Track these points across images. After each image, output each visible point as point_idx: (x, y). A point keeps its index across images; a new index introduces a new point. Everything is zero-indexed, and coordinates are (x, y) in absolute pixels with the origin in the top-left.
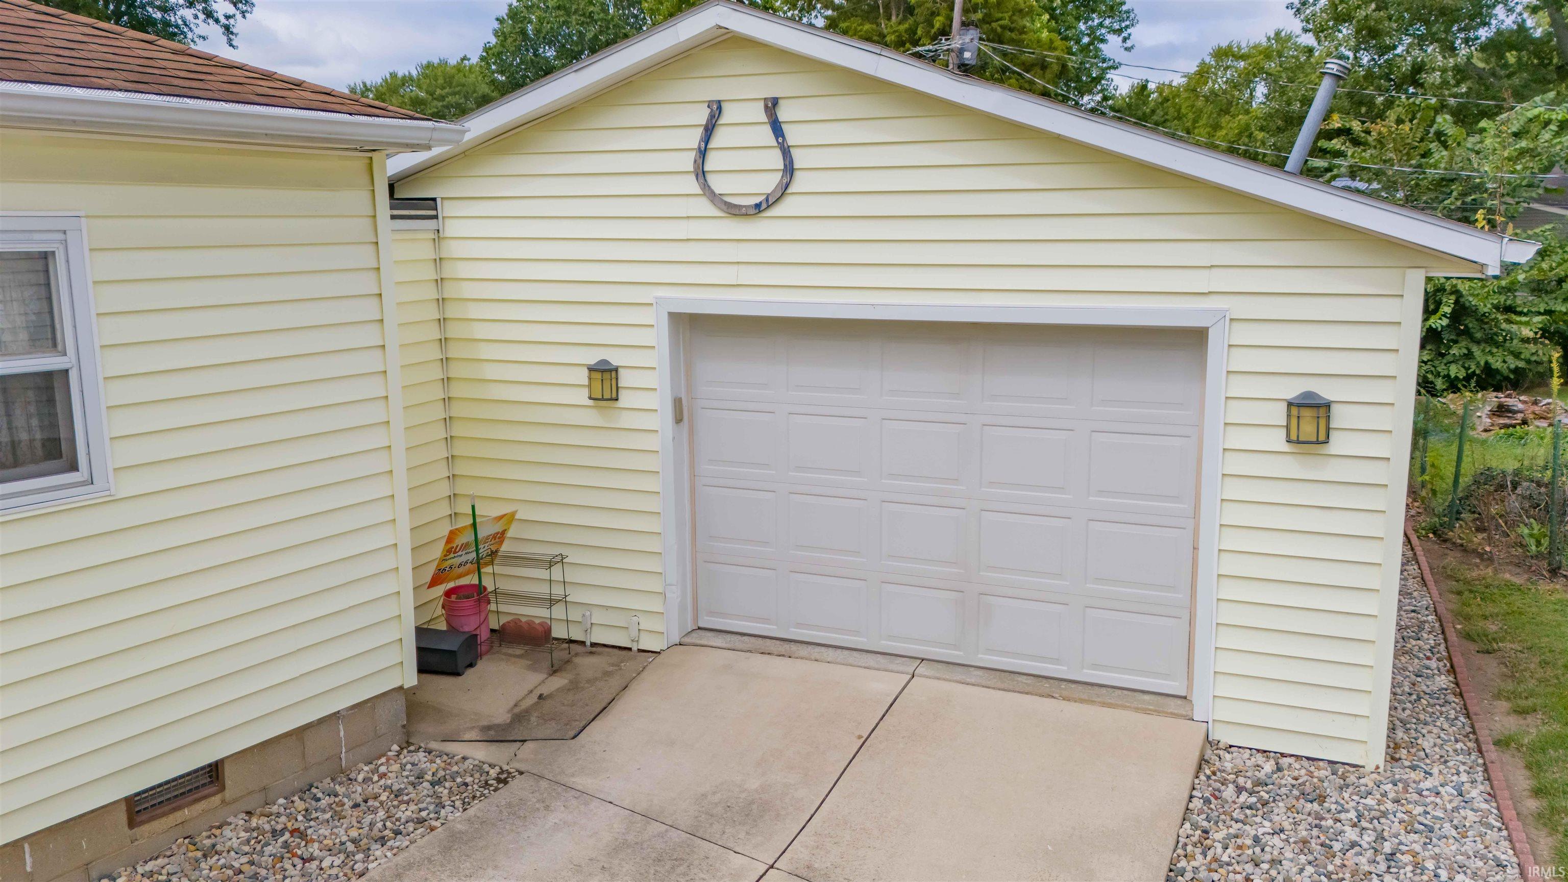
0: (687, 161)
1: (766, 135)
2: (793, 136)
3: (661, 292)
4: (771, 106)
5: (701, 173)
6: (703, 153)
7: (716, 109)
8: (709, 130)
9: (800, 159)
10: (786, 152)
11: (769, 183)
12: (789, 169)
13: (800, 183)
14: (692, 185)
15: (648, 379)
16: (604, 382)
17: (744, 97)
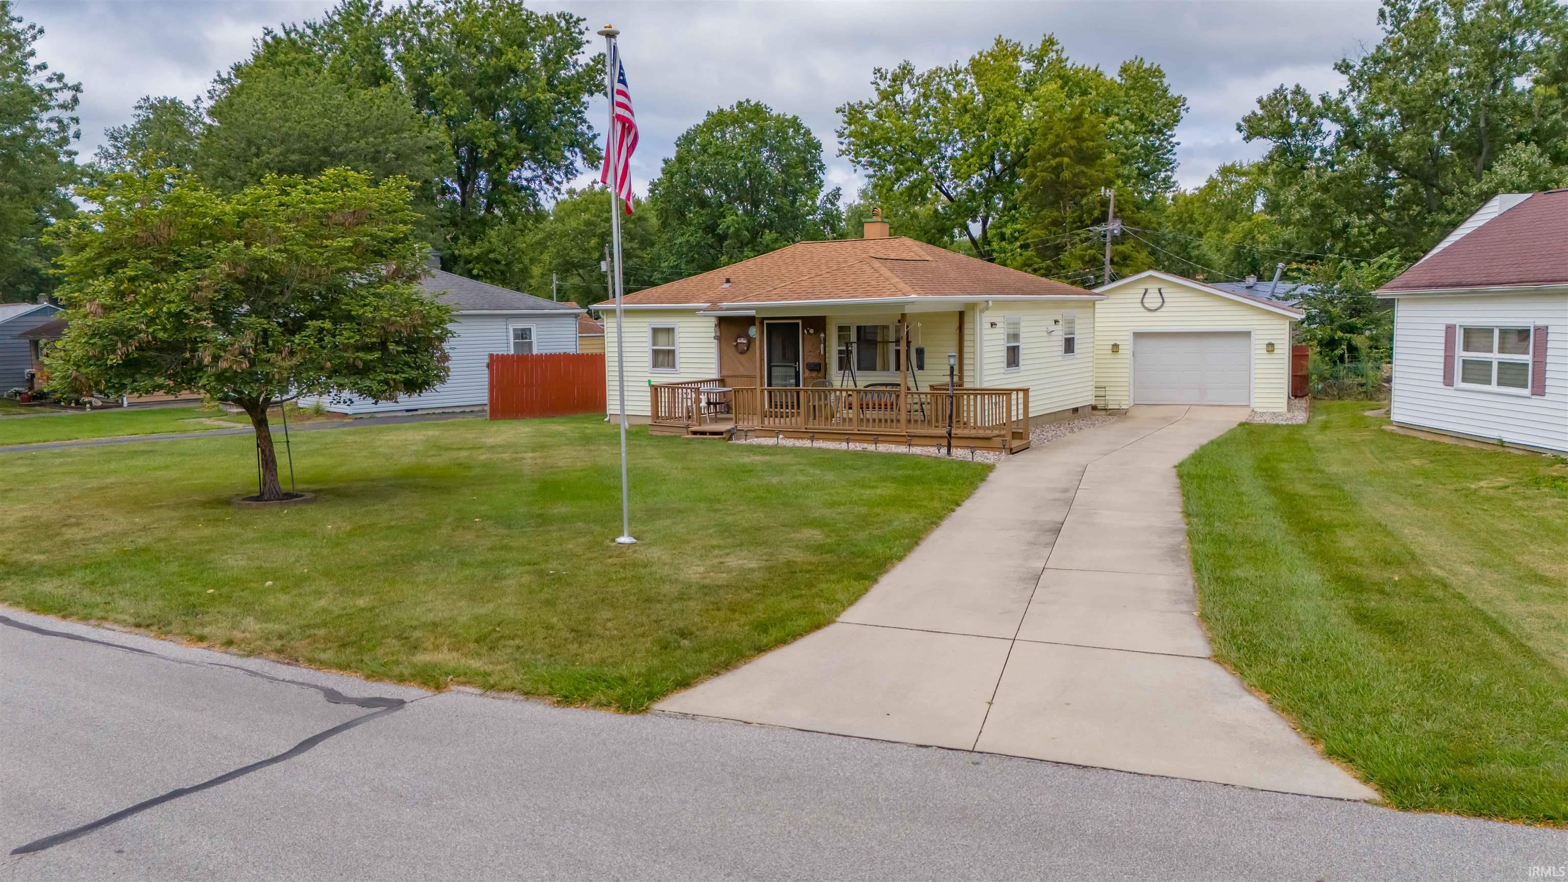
0: (1140, 301)
1: (1159, 296)
2: (1164, 296)
3: (1131, 328)
4: (1160, 290)
6: (1143, 299)
8: (1145, 294)
9: (1166, 300)
10: (1163, 299)
11: (1159, 305)
12: (1164, 302)
13: (1166, 305)
14: (1141, 305)
15: (1126, 346)
16: (1115, 348)
17: (1153, 288)
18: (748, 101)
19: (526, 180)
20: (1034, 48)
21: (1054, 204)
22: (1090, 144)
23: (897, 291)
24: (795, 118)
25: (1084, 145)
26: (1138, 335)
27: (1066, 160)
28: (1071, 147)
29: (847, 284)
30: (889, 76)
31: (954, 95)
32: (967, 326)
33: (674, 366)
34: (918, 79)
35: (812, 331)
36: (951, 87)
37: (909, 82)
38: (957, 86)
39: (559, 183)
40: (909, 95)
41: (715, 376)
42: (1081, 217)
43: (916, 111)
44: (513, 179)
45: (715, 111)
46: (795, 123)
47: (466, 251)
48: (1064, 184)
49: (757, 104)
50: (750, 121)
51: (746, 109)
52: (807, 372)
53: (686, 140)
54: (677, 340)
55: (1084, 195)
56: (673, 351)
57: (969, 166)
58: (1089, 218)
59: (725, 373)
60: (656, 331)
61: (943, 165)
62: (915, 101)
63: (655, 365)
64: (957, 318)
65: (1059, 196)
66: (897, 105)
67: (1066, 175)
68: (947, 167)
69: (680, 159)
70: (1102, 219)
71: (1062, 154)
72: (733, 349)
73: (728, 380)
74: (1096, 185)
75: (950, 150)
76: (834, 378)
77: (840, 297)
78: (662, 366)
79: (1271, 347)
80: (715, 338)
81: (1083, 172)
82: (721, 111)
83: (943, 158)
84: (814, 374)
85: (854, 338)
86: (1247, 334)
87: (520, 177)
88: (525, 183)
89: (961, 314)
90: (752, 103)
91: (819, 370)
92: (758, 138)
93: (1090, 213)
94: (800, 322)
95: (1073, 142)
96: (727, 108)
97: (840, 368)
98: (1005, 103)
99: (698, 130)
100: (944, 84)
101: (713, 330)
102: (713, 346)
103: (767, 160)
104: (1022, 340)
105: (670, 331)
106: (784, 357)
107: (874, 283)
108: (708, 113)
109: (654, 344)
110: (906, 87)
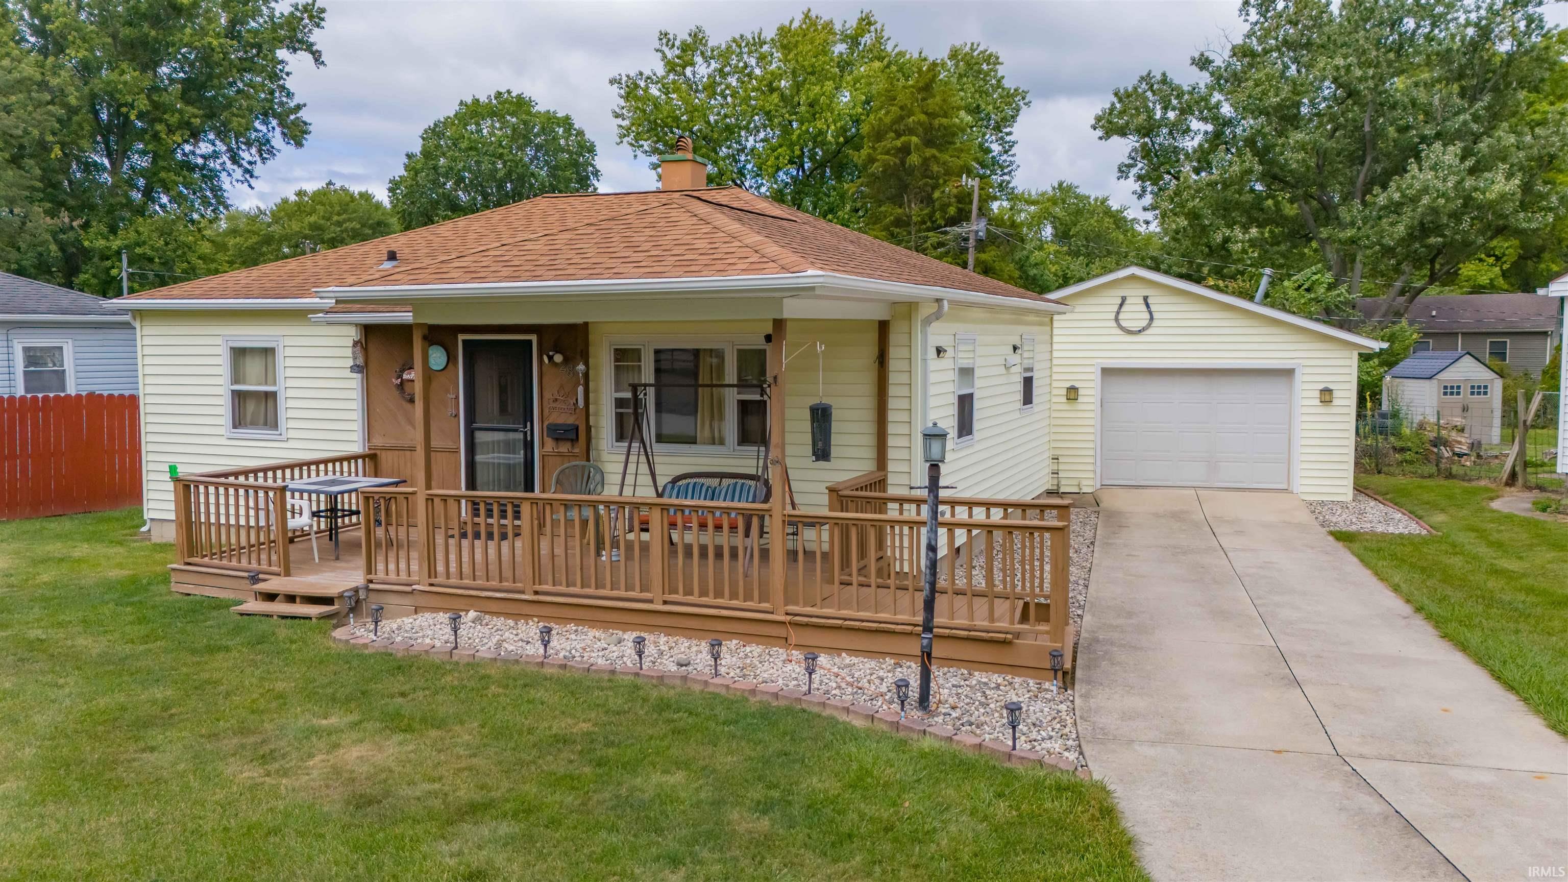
0: (1113, 316)
1: (1144, 308)
2: (1153, 308)
3: (1099, 361)
4: (1146, 299)
5: (1117, 319)
6: (1118, 313)
7: (1124, 299)
8: (1121, 305)
9: (1155, 315)
10: (1151, 313)
11: (1144, 323)
12: (1152, 319)
13: (1155, 323)
14: (1114, 324)
15: (1091, 392)
16: (1072, 393)
17: (1135, 295)
18: (509, 92)
19: (202, 156)
20: (847, 26)
21: (897, 200)
22: (944, 121)
23: (764, 262)
24: (567, 118)
25: (936, 122)
26: (1107, 372)
27: (914, 139)
28: (919, 123)
29: (635, 248)
30: (677, 43)
31: (758, 71)
32: (895, 353)
33: (275, 426)
34: (713, 51)
35: (558, 358)
36: (753, 61)
37: (702, 53)
38: (761, 58)
39: (250, 163)
40: (702, 70)
41: (357, 448)
42: (931, 216)
43: (711, 88)
44: (184, 154)
45: (469, 100)
46: (567, 122)
47: (101, 243)
48: (910, 171)
49: (519, 96)
50: (512, 114)
51: (506, 101)
52: (550, 444)
53: (434, 132)
54: (280, 373)
55: (935, 187)
56: (274, 395)
57: (777, 158)
58: (943, 217)
59: (378, 441)
60: (239, 354)
61: (743, 158)
62: (709, 76)
63: (238, 422)
64: (874, 336)
65: (904, 188)
66: (687, 80)
67: (914, 159)
68: (747, 161)
69: (427, 154)
70: (962, 217)
71: (911, 131)
72: (396, 393)
73: (386, 459)
74: (952, 173)
75: (751, 139)
76: (605, 456)
77: (618, 275)
78: (254, 424)
79: (1326, 395)
80: (355, 368)
81: (934, 157)
82: (476, 101)
83: (743, 150)
84: (564, 448)
85: (648, 375)
86: (1288, 373)
87: (193, 153)
88: (200, 161)
89: (883, 327)
90: (514, 94)
91: (575, 440)
92: (522, 137)
93: (944, 208)
94: (534, 338)
95: (923, 117)
96: (483, 99)
97: (620, 437)
98: (821, 82)
99: (447, 123)
100: (745, 56)
101: (349, 352)
102: (355, 382)
103: (532, 162)
104: (978, 383)
105: (268, 353)
106: (503, 410)
107: (701, 244)
108: (461, 103)
109: (236, 380)
110: (699, 59)
